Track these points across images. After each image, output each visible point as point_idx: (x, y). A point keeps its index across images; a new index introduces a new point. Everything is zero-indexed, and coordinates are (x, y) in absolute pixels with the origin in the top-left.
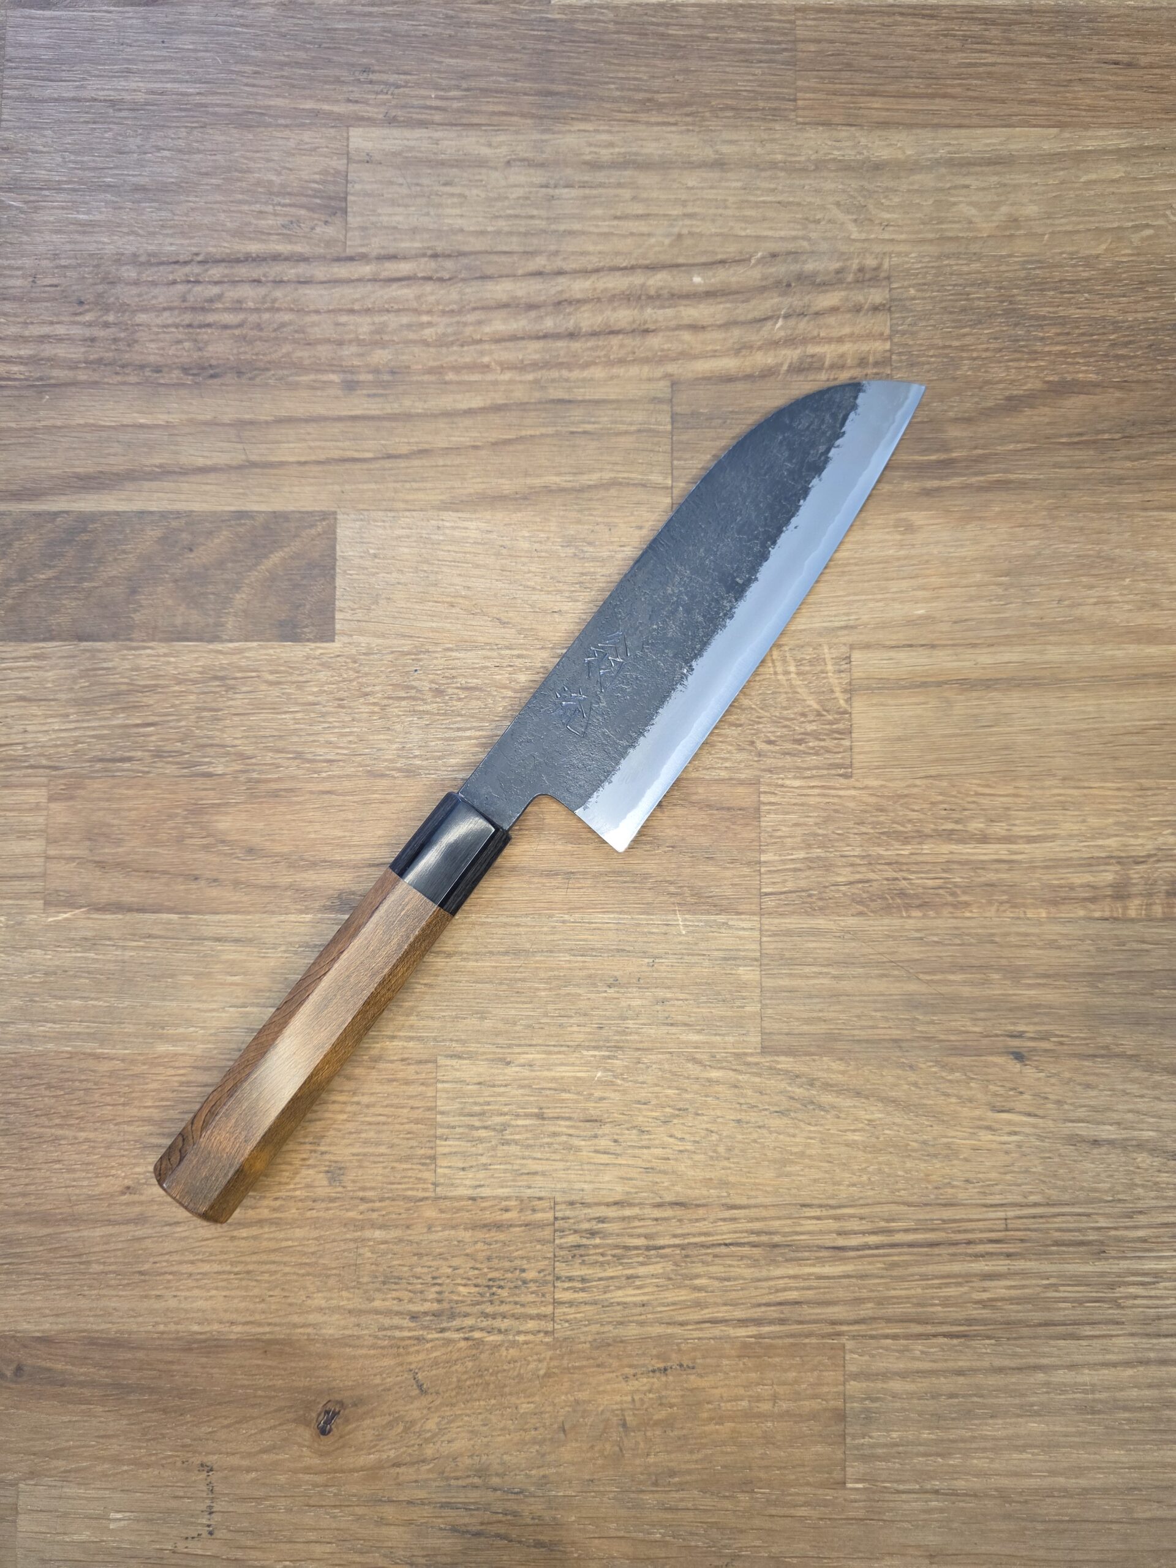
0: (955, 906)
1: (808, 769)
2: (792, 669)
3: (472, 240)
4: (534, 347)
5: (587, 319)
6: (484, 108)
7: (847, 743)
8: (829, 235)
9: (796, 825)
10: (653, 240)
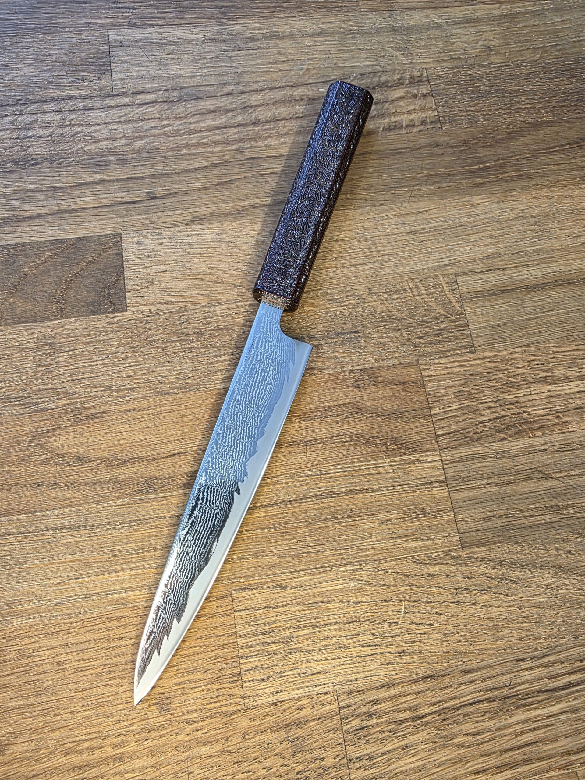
0: (561, 424)
1: (447, 351)
2: (424, 292)
3: (187, 80)
4: (232, 131)
5: (262, 114)
6: (186, 16)
7: (467, 332)
8: (391, 62)
9: (448, 387)
10: (293, 73)
